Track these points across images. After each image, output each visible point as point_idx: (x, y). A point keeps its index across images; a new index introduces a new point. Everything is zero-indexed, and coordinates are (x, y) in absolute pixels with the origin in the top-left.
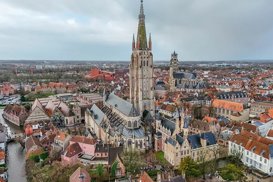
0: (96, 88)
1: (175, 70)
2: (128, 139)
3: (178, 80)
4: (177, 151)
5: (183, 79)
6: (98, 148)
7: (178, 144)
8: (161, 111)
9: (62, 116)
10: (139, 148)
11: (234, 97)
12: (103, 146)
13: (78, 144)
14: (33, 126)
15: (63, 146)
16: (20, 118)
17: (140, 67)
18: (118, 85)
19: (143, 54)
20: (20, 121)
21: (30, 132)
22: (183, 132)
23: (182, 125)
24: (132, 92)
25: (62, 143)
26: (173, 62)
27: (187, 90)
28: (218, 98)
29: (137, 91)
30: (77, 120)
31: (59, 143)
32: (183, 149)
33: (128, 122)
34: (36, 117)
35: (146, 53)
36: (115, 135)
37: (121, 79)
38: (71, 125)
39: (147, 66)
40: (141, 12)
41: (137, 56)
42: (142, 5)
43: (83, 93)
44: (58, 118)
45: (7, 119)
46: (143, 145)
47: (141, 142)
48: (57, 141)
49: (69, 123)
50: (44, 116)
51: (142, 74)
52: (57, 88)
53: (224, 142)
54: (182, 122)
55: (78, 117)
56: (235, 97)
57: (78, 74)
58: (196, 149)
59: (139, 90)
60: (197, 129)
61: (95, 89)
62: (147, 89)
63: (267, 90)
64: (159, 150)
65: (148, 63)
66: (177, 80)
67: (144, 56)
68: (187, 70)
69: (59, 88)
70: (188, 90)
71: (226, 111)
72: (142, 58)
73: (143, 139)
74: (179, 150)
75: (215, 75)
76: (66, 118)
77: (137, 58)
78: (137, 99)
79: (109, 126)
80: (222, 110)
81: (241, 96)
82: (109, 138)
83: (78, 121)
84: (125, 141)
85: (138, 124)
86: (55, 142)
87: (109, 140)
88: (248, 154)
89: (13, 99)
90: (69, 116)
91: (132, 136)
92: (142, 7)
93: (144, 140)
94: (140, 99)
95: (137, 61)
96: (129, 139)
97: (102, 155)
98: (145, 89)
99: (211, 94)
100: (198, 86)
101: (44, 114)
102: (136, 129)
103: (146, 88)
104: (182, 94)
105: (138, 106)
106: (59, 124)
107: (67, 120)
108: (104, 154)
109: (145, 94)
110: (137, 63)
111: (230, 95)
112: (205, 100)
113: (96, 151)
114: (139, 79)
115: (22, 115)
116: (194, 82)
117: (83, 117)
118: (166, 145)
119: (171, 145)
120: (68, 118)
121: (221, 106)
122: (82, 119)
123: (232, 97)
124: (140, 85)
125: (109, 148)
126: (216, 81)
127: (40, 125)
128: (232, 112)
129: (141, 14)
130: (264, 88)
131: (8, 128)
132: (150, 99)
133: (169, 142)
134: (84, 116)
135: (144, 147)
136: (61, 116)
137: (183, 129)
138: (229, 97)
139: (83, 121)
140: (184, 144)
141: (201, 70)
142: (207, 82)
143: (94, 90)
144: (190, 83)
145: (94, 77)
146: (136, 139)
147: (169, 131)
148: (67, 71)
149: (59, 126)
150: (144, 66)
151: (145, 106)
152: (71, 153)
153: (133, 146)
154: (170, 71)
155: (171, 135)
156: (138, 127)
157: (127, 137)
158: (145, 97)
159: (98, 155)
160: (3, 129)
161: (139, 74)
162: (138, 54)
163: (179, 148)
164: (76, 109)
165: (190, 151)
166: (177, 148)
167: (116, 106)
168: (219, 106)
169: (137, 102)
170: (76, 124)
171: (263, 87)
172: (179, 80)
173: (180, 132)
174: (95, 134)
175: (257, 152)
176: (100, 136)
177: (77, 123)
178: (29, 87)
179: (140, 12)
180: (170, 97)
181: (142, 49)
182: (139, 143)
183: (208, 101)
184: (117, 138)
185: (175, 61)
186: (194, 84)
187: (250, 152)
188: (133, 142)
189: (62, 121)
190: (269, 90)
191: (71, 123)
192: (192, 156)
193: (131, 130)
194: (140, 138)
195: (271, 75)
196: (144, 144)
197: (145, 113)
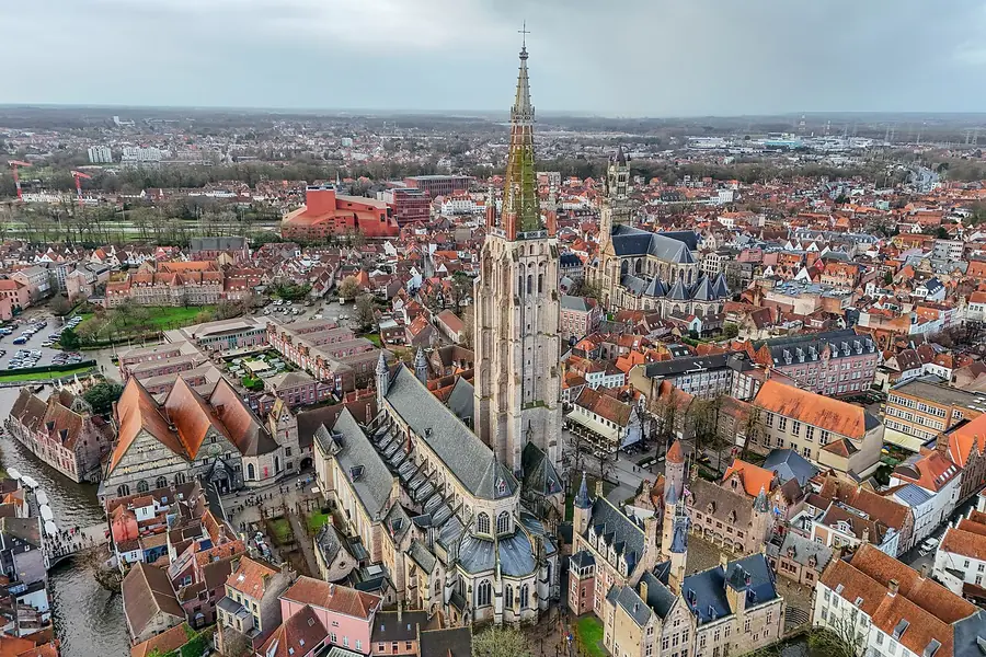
0: (330, 279)
1: (621, 215)
2: (479, 581)
3: (632, 262)
4: (650, 640)
5: (649, 257)
6: (383, 627)
7: (654, 618)
8: (578, 414)
9: (233, 455)
10: (517, 609)
11: (831, 355)
12: (400, 619)
13: (313, 612)
14: (139, 511)
15: (258, 615)
16: (78, 456)
17: (517, 302)
18: (413, 270)
19: (527, 252)
20: (81, 464)
21: (127, 533)
22: (669, 564)
23: (667, 543)
24: (482, 376)
25: (255, 606)
26: (615, 189)
27: (664, 302)
28: (776, 361)
29: (503, 383)
30: (286, 461)
31: (243, 603)
32: (670, 629)
33: (476, 516)
34: (141, 467)
35: (537, 250)
36: (436, 568)
37: (417, 232)
38: (265, 483)
39: (540, 291)
40: (522, 98)
41: (506, 263)
42: (524, 70)
43: (284, 302)
44: (219, 463)
45: (29, 447)
46: (531, 598)
47: (524, 591)
48: (235, 593)
49: (257, 477)
50: (170, 461)
51: (523, 322)
52: (192, 285)
53: (798, 570)
54: (668, 531)
55: (288, 452)
56: (835, 354)
57: (255, 198)
58: (710, 625)
59: (511, 380)
60: (709, 516)
61: (327, 285)
62: (538, 373)
63: (941, 308)
64: (583, 611)
65: (545, 282)
66: (629, 260)
67: (530, 260)
68: (655, 180)
69: (195, 285)
70: (668, 306)
71: (803, 429)
72: (521, 265)
73: (530, 582)
74: (657, 634)
75: (757, 212)
76: (246, 461)
77: (505, 270)
78: (503, 407)
79: (411, 530)
80: (789, 424)
81: (854, 352)
82: (412, 573)
83: (290, 466)
84: (470, 587)
85: (511, 521)
86: (227, 595)
87: (415, 581)
88: (879, 641)
89: (31, 335)
90: (259, 454)
91: (495, 570)
92: (524, 77)
93: (535, 582)
94: (514, 409)
95: (505, 280)
96: (482, 579)
97: (395, 648)
98: (529, 373)
99: (751, 345)
100: (703, 290)
101: (169, 453)
102: (505, 539)
103: (535, 370)
104: (646, 326)
105: (504, 431)
106: (224, 482)
107: (250, 466)
108: (401, 646)
109: (531, 390)
110: (505, 285)
111: (817, 349)
112: (730, 371)
113: (375, 636)
114: (510, 343)
115: (85, 443)
116: (690, 274)
117: (306, 450)
118: (613, 608)
119: (629, 618)
120: (254, 460)
121: (788, 408)
122: (302, 456)
123: (824, 355)
124: (512, 365)
125: (421, 634)
126: (762, 256)
127: (162, 505)
128: (824, 435)
129: (522, 104)
130: (929, 293)
131: (42, 496)
132: (547, 407)
133: (623, 603)
134: (311, 445)
135: (532, 604)
136: (228, 456)
137: (670, 554)
138: (815, 357)
139: (307, 464)
140: (673, 616)
141: (705, 180)
142: (731, 258)
143: (324, 291)
144: (673, 275)
145: (318, 221)
146: (507, 582)
147: (622, 559)
148: (212, 181)
149: (224, 489)
150: (529, 292)
151: (528, 431)
152: (292, 651)
153: (498, 603)
154: (602, 221)
155: (629, 574)
156: (512, 530)
157: (476, 575)
158: (528, 399)
159: (381, 648)
160: (35, 536)
161: (512, 325)
162: (510, 256)
163: (657, 629)
164: (282, 425)
165: (691, 633)
166: (650, 631)
167: (427, 433)
168: (783, 407)
169: (503, 418)
170: (282, 475)
171: (927, 291)
172: (636, 260)
173: (658, 563)
174: (358, 540)
175: (911, 642)
176: (379, 553)
177: (288, 472)
178: (83, 279)
179: (518, 96)
180: (608, 345)
181: (521, 237)
182: (516, 594)
183: (743, 376)
184: (441, 577)
185: (622, 184)
186: (689, 282)
187: (887, 639)
188: (499, 591)
189: (232, 471)
190: (948, 308)
191: (266, 476)
192: (698, 645)
193: (488, 542)
194: (522, 576)
195: (953, 209)
196: (535, 595)
197: (531, 455)
